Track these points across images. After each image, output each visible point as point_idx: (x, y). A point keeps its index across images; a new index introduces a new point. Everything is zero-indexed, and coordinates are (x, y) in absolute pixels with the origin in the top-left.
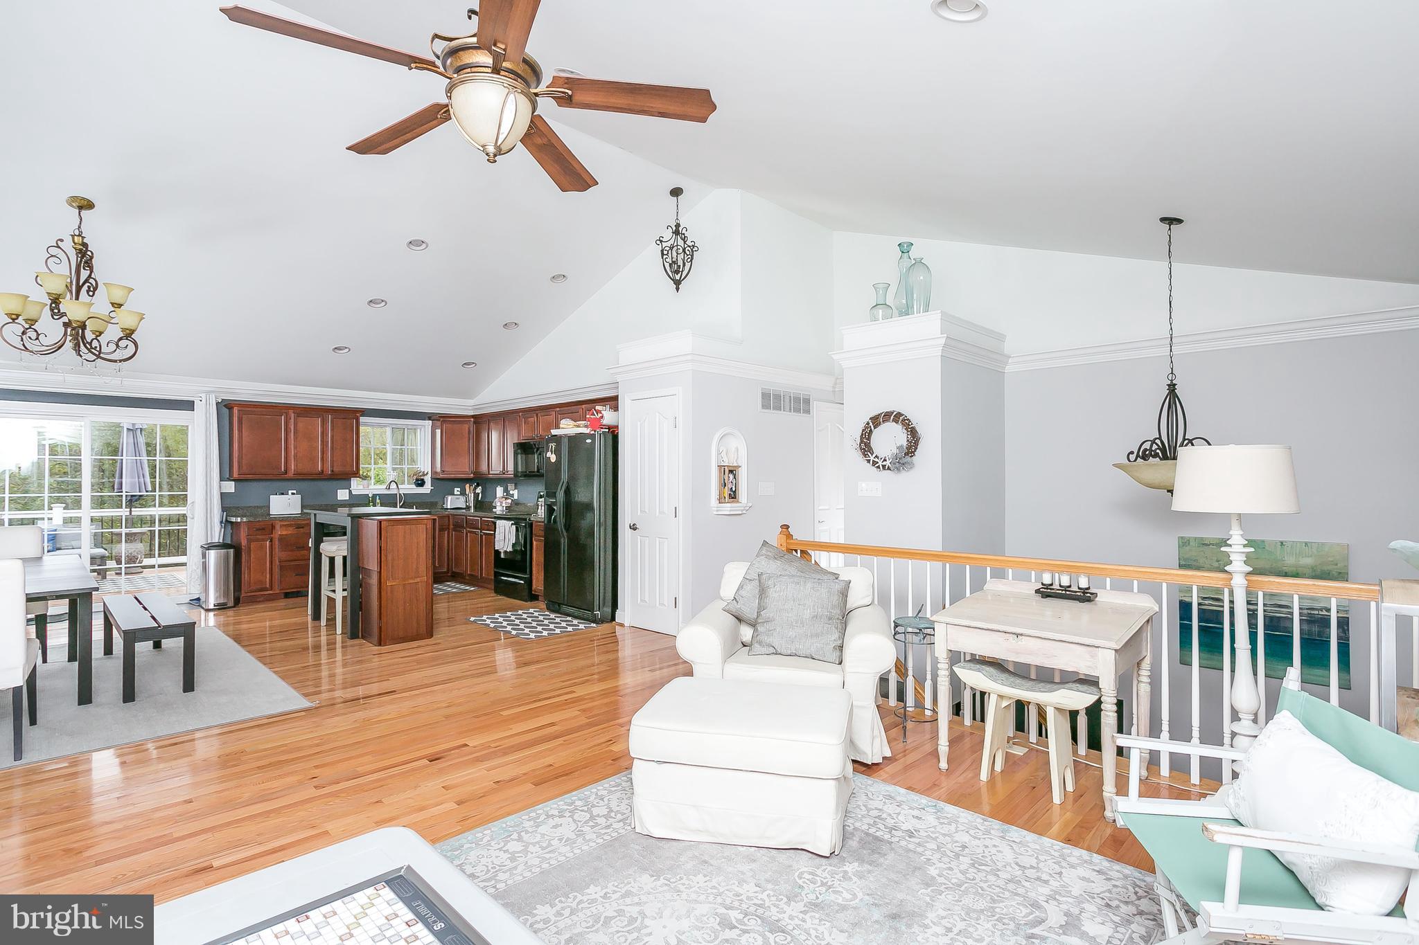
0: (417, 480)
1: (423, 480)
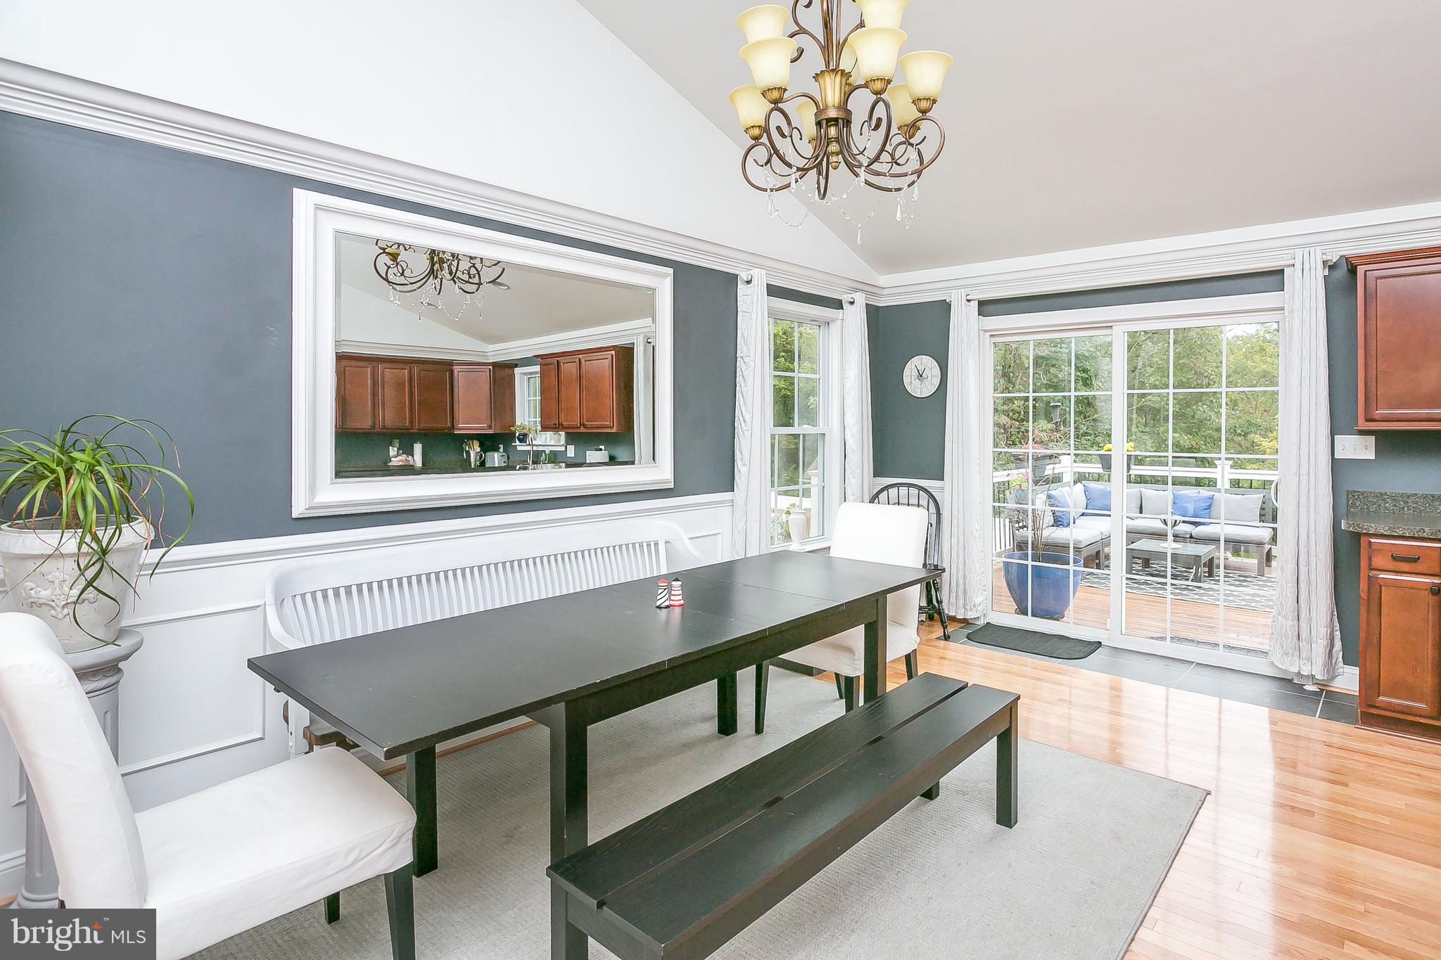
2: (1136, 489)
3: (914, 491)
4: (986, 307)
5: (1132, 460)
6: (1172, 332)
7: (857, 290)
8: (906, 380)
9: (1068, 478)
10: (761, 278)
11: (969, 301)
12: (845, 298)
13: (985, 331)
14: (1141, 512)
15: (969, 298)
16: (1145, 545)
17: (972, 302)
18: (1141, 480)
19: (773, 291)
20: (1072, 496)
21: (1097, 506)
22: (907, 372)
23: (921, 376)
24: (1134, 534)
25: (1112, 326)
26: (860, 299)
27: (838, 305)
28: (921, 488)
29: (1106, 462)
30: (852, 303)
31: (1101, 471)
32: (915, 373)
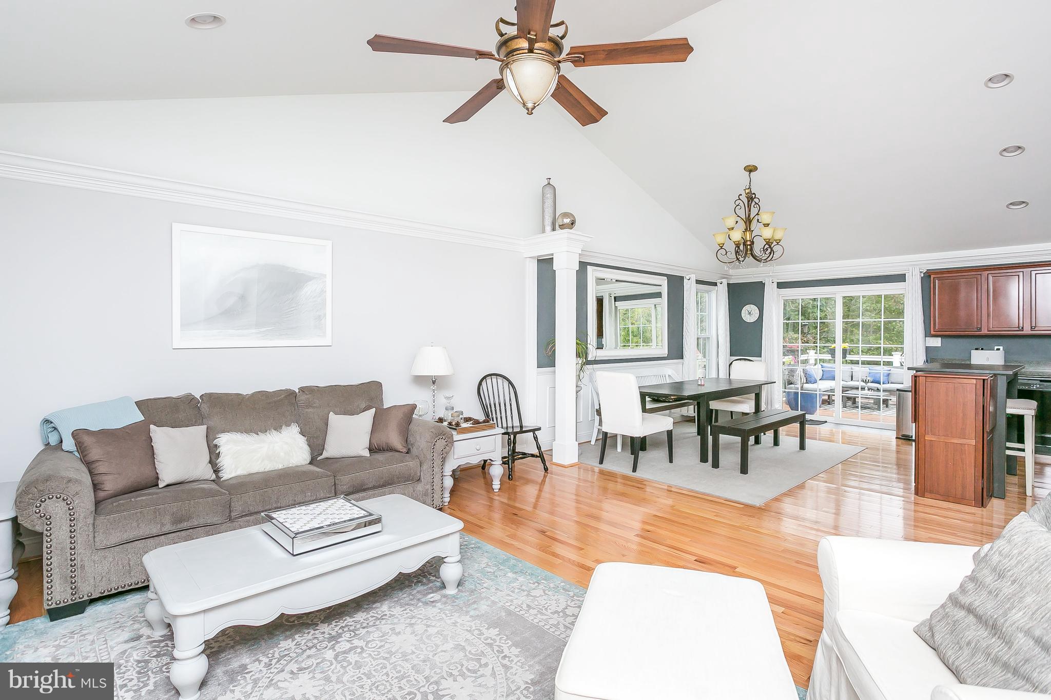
2: (849, 366)
4: (781, 285)
5: (845, 352)
6: (861, 297)
7: (724, 278)
8: (743, 315)
9: (812, 361)
10: (694, 278)
11: (773, 282)
12: (718, 281)
13: (780, 295)
14: (852, 380)
16: (851, 393)
17: (775, 283)
18: (852, 362)
19: (698, 282)
20: (816, 371)
21: (828, 376)
22: (743, 311)
23: (750, 313)
24: (845, 389)
25: (835, 294)
26: (725, 282)
27: (715, 284)
29: (832, 352)
30: (721, 283)
31: (831, 358)
32: (747, 312)
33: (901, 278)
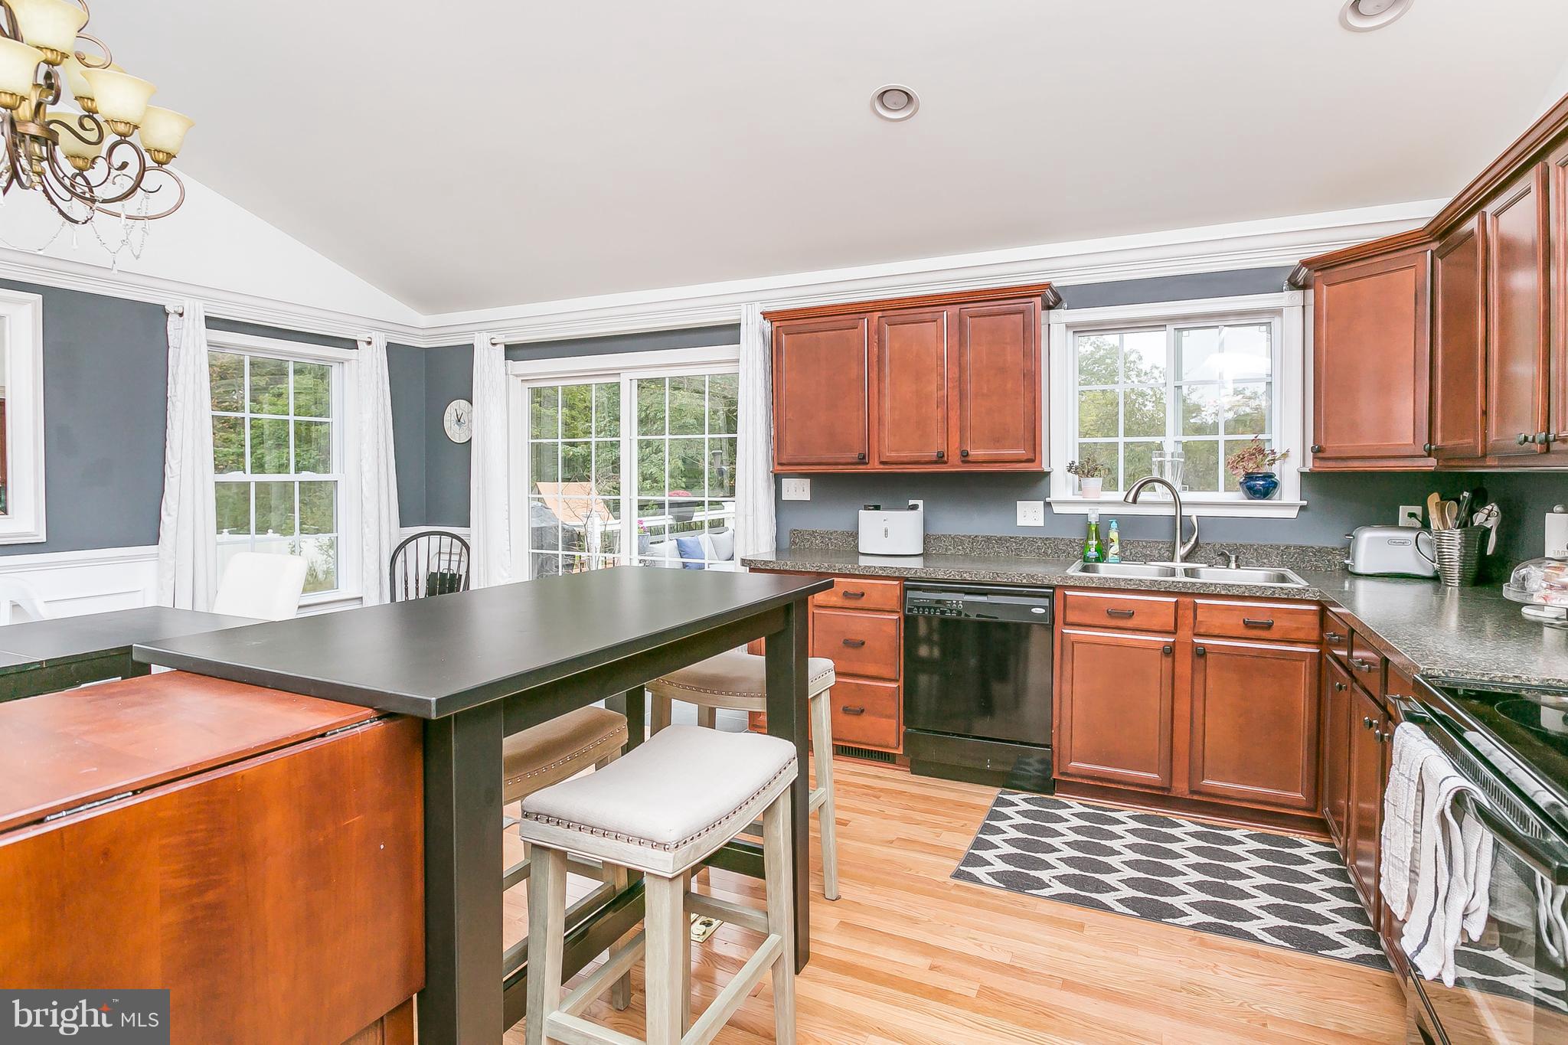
0: (1249, 477)
1: (1269, 476)
3: (446, 540)
4: (513, 351)
6: (667, 380)
7: (376, 329)
8: (447, 425)
10: (197, 311)
11: (494, 344)
12: (360, 337)
13: (517, 376)
15: (493, 341)
17: (498, 346)
19: (212, 322)
22: (447, 416)
23: (459, 421)
25: (619, 374)
26: (380, 338)
27: (352, 344)
28: (453, 536)
30: (369, 343)
32: (454, 418)
33: (728, 333)
